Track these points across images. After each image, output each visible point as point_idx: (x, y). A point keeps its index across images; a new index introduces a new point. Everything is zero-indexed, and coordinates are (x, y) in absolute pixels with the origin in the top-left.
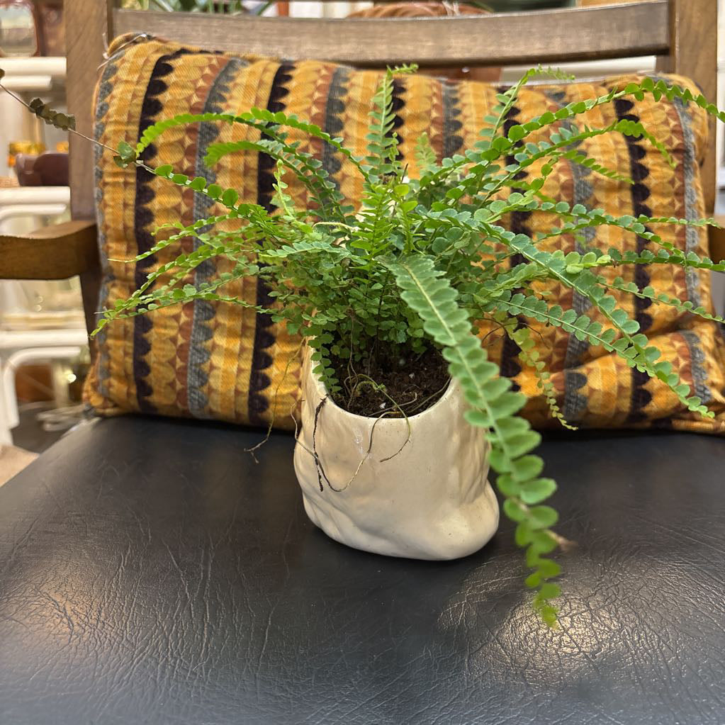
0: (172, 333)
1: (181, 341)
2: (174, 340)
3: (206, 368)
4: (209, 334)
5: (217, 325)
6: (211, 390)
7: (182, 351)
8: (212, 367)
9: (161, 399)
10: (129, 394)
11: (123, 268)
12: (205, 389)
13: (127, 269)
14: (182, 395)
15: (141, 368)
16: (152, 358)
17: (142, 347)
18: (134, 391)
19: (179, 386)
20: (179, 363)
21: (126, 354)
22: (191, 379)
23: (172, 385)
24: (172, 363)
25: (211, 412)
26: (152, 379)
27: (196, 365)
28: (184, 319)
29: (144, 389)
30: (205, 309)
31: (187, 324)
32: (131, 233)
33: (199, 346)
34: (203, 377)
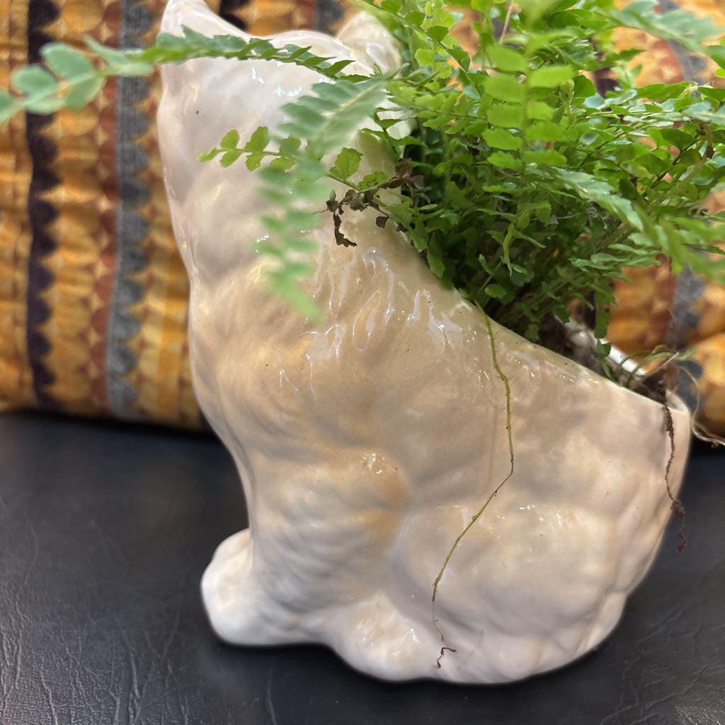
0: (82, 291)
1: (96, 303)
2: (85, 302)
3: (133, 344)
4: (137, 292)
5: (152, 281)
6: (141, 379)
7: (98, 320)
8: (144, 345)
9: (67, 390)
10: (21, 383)
11: (9, 192)
12: (133, 377)
13: (15, 195)
14: (98, 385)
15: (38, 345)
16: (53, 329)
17: (38, 312)
18: (28, 377)
19: (93, 372)
20: (94, 338)
21: (15, 322)
22: (112, 362)
23: (83, 370)
24: (82, 336)
25: (143, 411)
26: (53, 361)
27: (121, 341)
28: (101, 270)
29: (42, 376)
30: (133, 256)
31: (106, 278)
32: (20, 139)
33: (124, 312)
34: (130, 359)
